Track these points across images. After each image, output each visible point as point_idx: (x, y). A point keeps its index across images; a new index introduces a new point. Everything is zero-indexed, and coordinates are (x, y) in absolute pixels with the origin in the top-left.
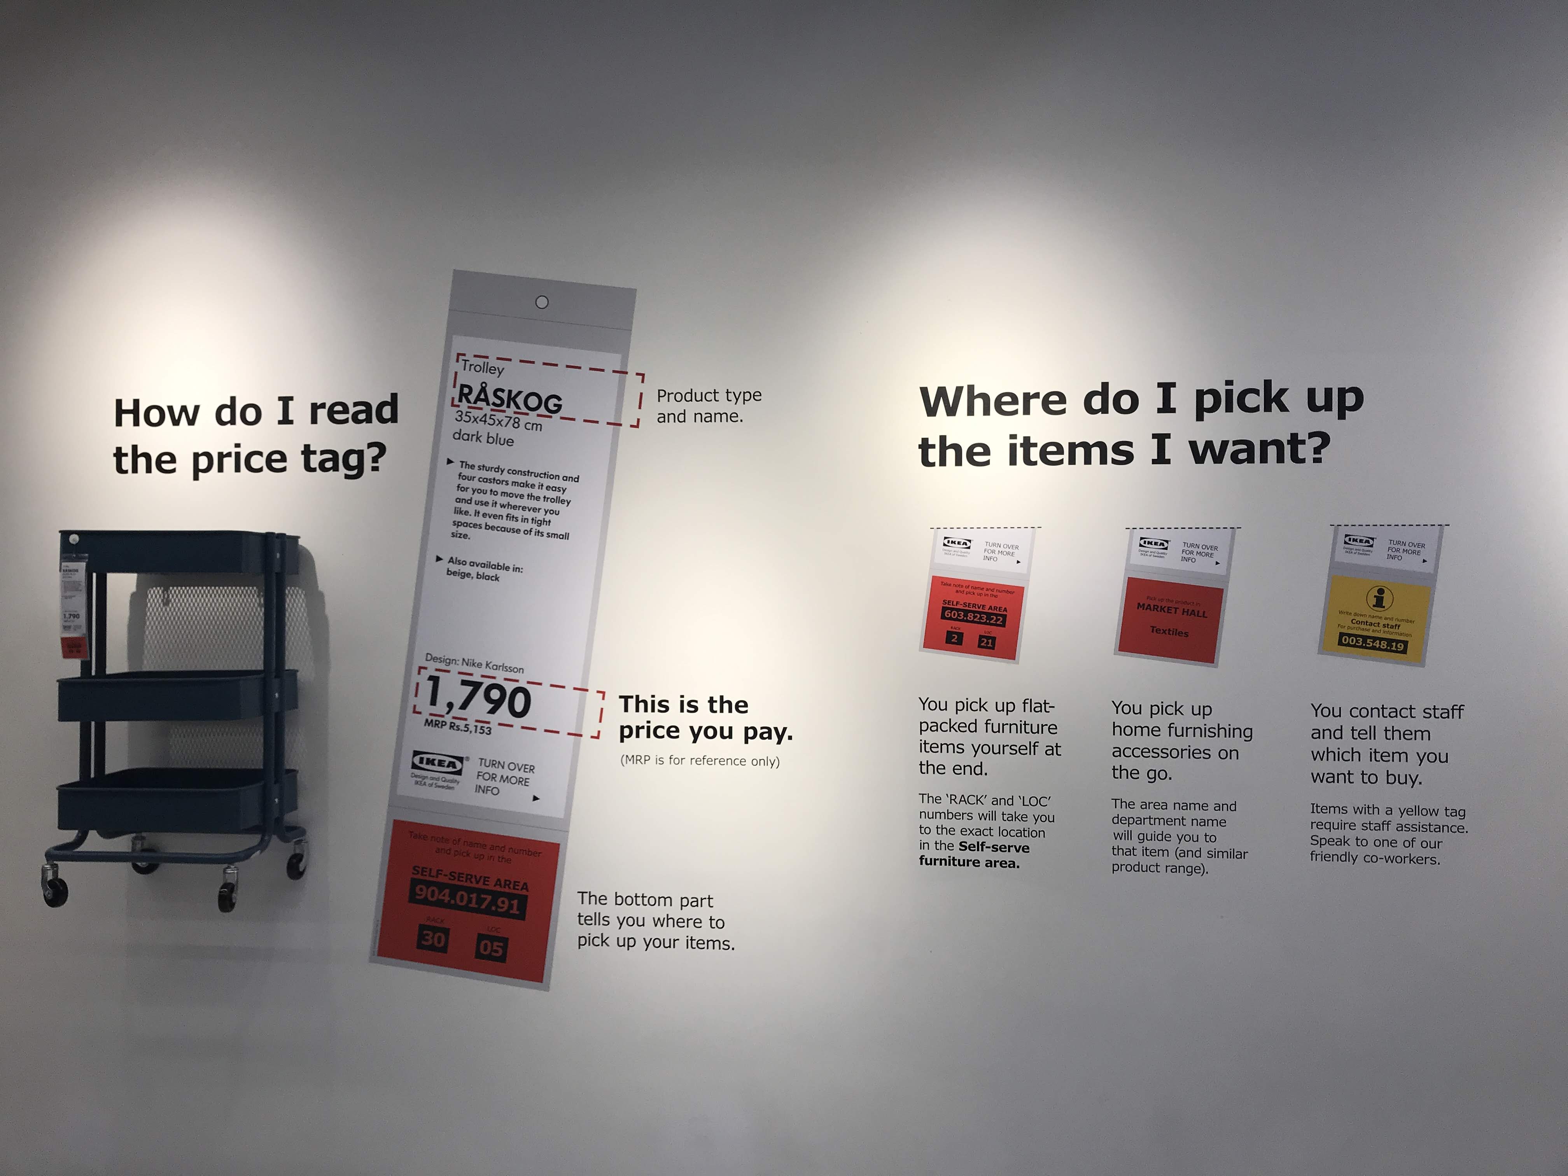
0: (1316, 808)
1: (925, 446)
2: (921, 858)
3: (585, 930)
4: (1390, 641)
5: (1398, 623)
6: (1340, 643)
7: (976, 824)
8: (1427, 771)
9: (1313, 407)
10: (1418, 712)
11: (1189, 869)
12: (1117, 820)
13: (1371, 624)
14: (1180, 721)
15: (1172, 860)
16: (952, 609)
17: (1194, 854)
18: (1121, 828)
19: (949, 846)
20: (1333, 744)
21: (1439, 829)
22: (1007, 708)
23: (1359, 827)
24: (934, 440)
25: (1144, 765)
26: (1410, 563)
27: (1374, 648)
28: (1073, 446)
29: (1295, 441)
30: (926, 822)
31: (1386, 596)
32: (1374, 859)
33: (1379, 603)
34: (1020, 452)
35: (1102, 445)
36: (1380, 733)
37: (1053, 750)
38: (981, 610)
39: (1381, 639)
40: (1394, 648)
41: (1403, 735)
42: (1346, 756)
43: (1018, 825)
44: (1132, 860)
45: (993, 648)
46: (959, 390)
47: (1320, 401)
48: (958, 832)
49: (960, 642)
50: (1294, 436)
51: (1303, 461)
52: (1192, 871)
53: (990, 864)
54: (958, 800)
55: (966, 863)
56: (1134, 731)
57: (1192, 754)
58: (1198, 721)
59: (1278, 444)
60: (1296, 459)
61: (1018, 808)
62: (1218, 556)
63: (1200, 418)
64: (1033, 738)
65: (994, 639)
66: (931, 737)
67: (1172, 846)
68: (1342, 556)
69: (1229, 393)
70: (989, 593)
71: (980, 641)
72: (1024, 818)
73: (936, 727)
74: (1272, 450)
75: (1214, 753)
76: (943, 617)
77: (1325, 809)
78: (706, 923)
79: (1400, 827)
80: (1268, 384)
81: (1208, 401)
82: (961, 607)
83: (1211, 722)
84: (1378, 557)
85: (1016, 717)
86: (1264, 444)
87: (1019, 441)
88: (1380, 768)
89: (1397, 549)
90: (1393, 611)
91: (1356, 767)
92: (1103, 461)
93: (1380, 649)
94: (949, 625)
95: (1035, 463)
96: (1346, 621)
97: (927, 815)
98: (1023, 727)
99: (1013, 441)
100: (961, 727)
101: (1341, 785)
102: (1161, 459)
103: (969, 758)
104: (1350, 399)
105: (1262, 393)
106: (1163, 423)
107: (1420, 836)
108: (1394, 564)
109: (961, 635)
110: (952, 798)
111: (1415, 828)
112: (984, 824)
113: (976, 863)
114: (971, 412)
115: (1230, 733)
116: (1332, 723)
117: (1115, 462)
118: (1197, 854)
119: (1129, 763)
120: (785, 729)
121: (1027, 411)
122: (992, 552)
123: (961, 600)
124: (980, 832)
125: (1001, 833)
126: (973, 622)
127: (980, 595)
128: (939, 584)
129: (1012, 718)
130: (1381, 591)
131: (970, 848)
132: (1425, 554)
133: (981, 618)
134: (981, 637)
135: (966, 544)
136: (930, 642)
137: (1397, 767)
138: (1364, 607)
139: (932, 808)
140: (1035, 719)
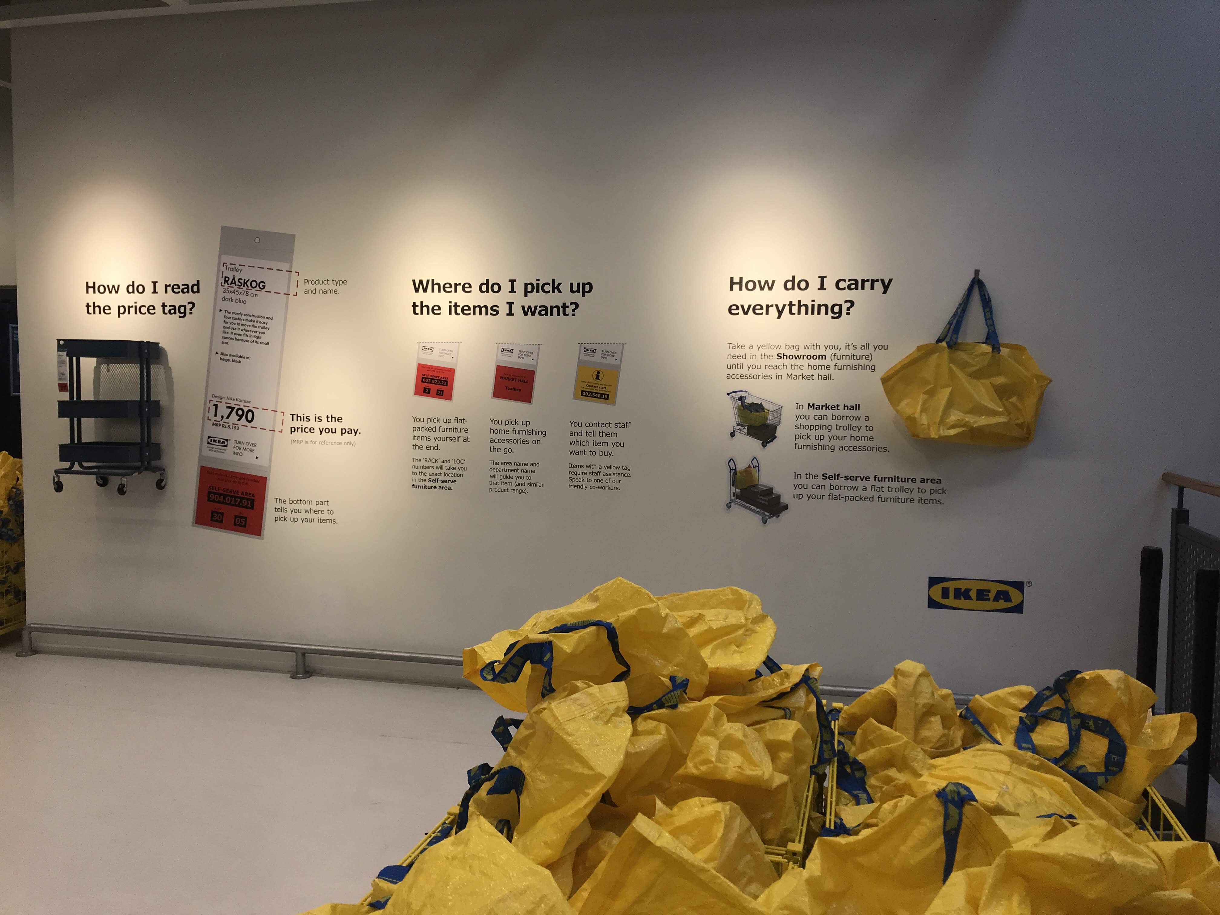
0: (571, 465)
1: (414, 306)
2: (413, 485)
3: (277, 514)
4: (602, 394)
5: (605, 386)
6: (582, 395)
7: (436, 471)
8: (616, 450)
9: (572, 291)
10: (613, 425)
11: (520, 491)
12: (492, 470)
13: (594, 387)
14: (517, 428)
15: (514, 487)
16: (426, 378)
17: (522, 485)
18: (493, 473)
19: (424, 480)
20: (578, 439)
21: (620, 475)
22: (448, 421)
23: (588, 474)
24: (418, 303)
25: (503, 446)
26: (610, 360)
27: (595, 397)
28: (474, 307)
29: (564, 306)
30: (415, 470)
31: (601, 374)
32: (594, 488)
33: (598, 378)
34: (453, 309)
35: (486, 307)
36: (597, 434)
37: (466, 440)
38: (437, 378)
39: (598, 393)
40: (603, 397)
41: (607, 435)
42: (584, 444)
43: (452, 472)
44: (497, 487)
45: (442, 395)
46: (428, 281)
47: (575, 289)
48: (428, 474)
49: (429, 393)
50: (564, 304)
51: (568, 315)
52: (522, 491)
53: (440, 488)
54: (428, 461)
55: (431, 488)
56: (499, 431)
57: (523, 442)
58: (524, 428)
59: (557, 307)
60: (565, 314)
61: (452, 464)
62: (533, 356)
63: (526, 295)
64: (458, 434)
65: (443, 391)
66: (417, 434)
67: (513, 481)
68: (583, 357)
69: (538, 284)
70: (441, 371)
71: (437, 392)
72: (454, 468)
73: (419, 429)
74: (555, 310)
75: (531, 442)
76: (422, 381)
77: (575, 466)
78: (326, 512)
79: (604, 474)
80: (554, 280)
81: (529, 288)
82: (430, 377)
83: (530, 428)
84: (597, 358)
85: (452, 425)
86: (552, 307)
87: (453, 304)
88: (597, 449)
89: (606, 354)
90: (604, 381)
91: (587, 448)
92: (487, 314)
93: (598, 398)
94: (425, 385)
95: (459, 314)
96: (584, 385)
97: (415, 467)
98: (454, 429)
99: (450, 304)
100: (429, 429)
101: (581, 456)
102: (510, 313)
103: (432, 443)
104: (587, 288)
105: (551, 285)
106: (511, 298)
107: (612, 478)
108: (604, 361)
109: (429, 389)
110: (426, 460)
111: (610, 474)
112: (438, 471)
113: (435, 487)
114: (433, 291)
115: (537, 433)
116: (578, 429)
117: (491, 314)
118: (523, 484)
119: (497, 446)
120: (357, 430)
121: (456, 291)
122: (443, 352)
123: (430, 374)
124: (437, 474)
125: (445, 475)
126: (434, 384)
127: (437, 372)
128: (421, 367)
129: (450, 426)
130: (598, 372)
131: (433, 481)
132: (616, 356)
133: (437, 382)
134: (438, 390)
135: (432, 349)
136: (417, 393)
137: (604, 448)
138: (591, 379)
139: (417, 464)
140: (459, 426)
